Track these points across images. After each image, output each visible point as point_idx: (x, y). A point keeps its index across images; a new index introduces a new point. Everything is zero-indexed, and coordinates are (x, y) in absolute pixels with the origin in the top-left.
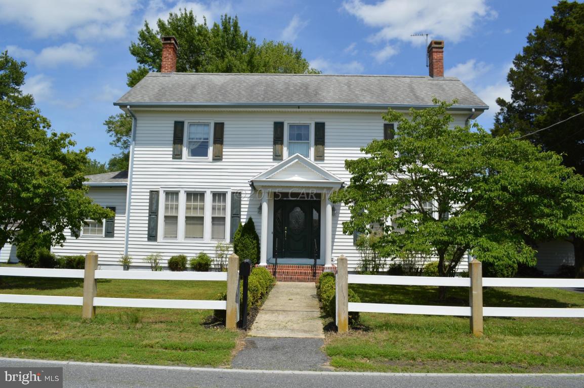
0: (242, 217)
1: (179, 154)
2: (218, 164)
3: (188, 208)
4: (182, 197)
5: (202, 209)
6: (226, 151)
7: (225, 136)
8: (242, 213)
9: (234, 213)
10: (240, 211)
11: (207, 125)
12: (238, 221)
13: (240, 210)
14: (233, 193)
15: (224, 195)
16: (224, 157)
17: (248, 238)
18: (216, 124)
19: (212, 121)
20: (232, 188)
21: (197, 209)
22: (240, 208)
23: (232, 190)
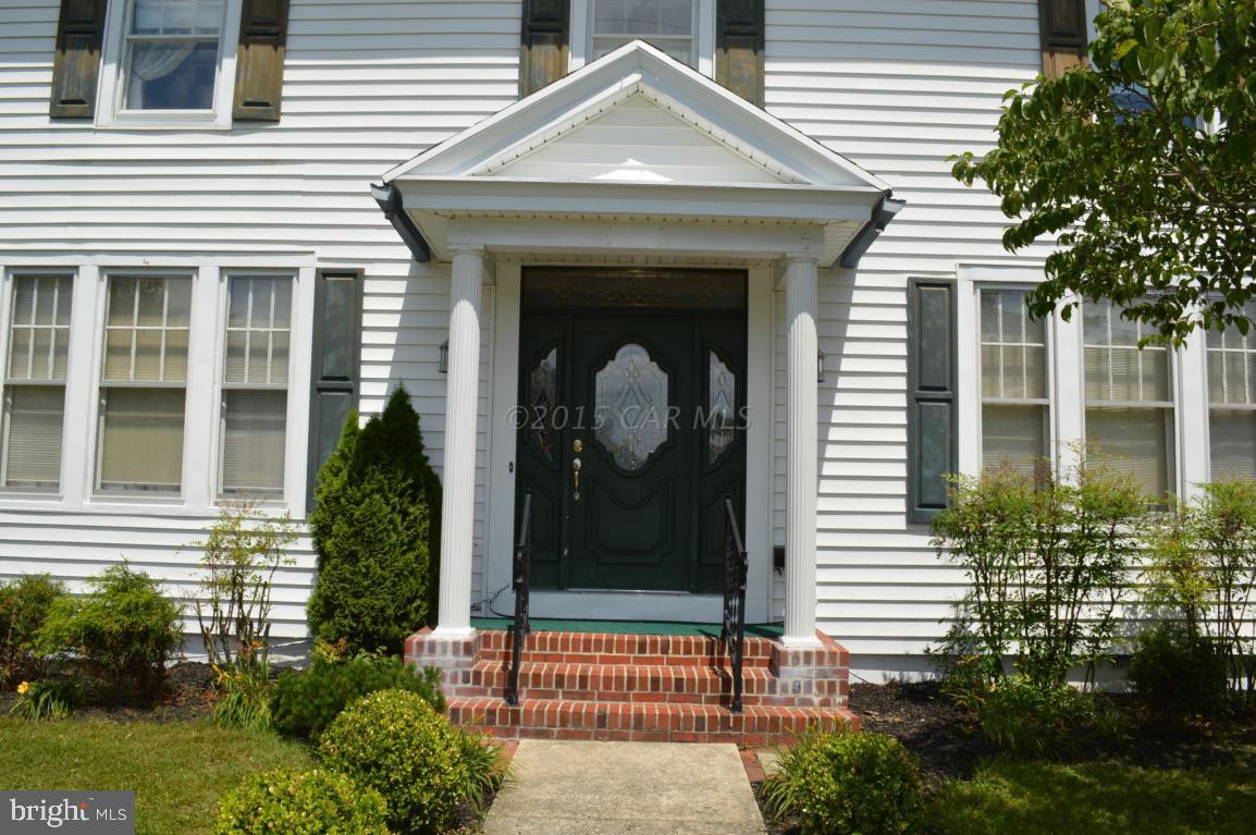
0: (365, 389)
1: (81, 96)
2: (257, 141)
3: (114, 350)
4: (90, 295)
5: (179, 351)
6: (300, 77)
7: (294, 13)
8: (365, 372)
9: (329, 368)
10: (357, 362)
12: (344, 406)
13: (357, 354)
14: (323, 275)
15: (283, 279)
16: (285, 107)
17: (380, 490)
20: (321, 251)
22: (357, 346)
23: (320, 259)
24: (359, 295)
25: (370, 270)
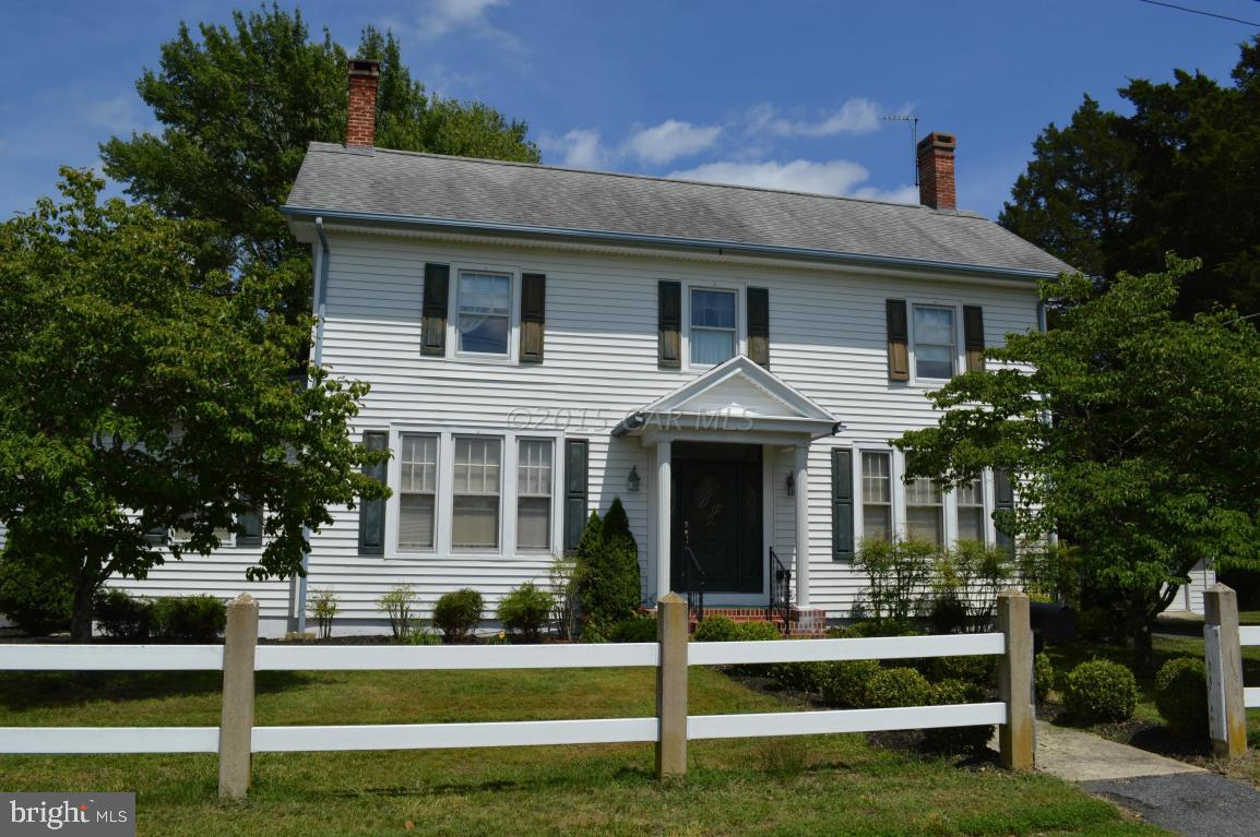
0: (590, 497)
1: (439, 342)
2: (530, 375)
3: (459, 475)
4: (447, 447)
5: (496, 477)
6: (554, 341)
7: (547, 307)
8: (590, 489)
9: (574, 486)
10: (586, 485)
11: (505, 278)
12: (581, 506)
13: (586, 480)
14: (569, 442)
15: (548, 442)
16: (546, 355)
18: (526, 278)
19: (517, 268)
21: (481, 476)
22: (586, 476)
23: (568, 434)
24: (587, 451)
25: (591, 439)
